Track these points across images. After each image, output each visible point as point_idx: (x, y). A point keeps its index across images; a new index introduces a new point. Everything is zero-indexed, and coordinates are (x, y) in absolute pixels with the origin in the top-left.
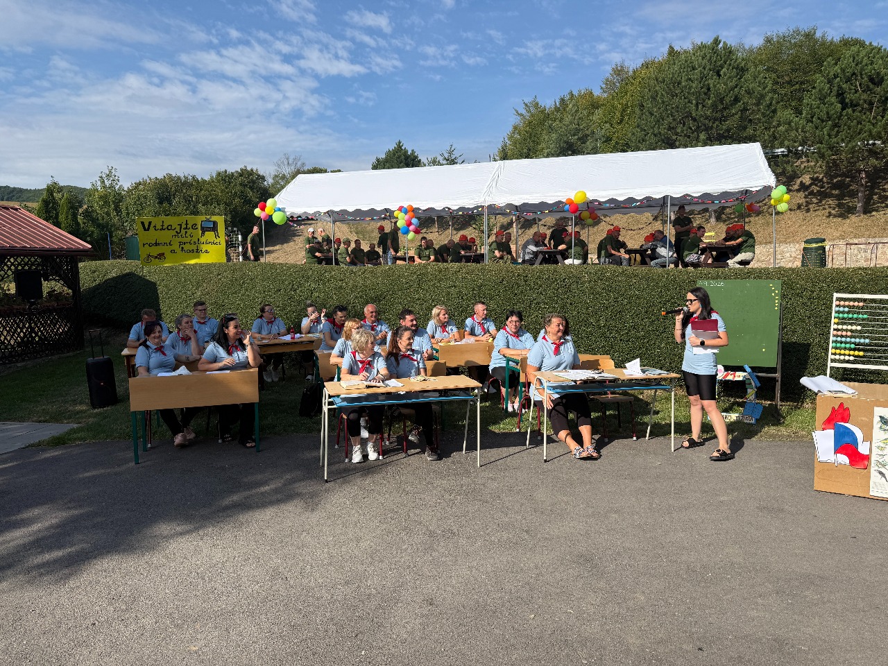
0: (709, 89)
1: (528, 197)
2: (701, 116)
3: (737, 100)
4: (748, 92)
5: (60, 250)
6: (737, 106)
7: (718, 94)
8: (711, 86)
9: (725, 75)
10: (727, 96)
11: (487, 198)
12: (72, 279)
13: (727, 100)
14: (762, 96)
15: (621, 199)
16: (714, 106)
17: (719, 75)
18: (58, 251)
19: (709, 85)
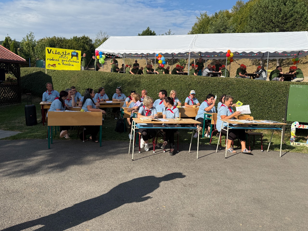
0: (281, 11)
1: (207, 49)
2: (277, 21)
3: (292, 16)
4: (297, 13)
5: (14, 61)
6: (292, 18)
7: (285, 13)
8: (282, 9)
9: (288, 4)
10: (288, 13)
11: (190, 49)
12: (17, 74)
13: (288, 15)
14: (303, 15)
15: (248, 52)
16: (282, 18)
17: (285, 5)
18: (12, 61)
19: (281, 8)
